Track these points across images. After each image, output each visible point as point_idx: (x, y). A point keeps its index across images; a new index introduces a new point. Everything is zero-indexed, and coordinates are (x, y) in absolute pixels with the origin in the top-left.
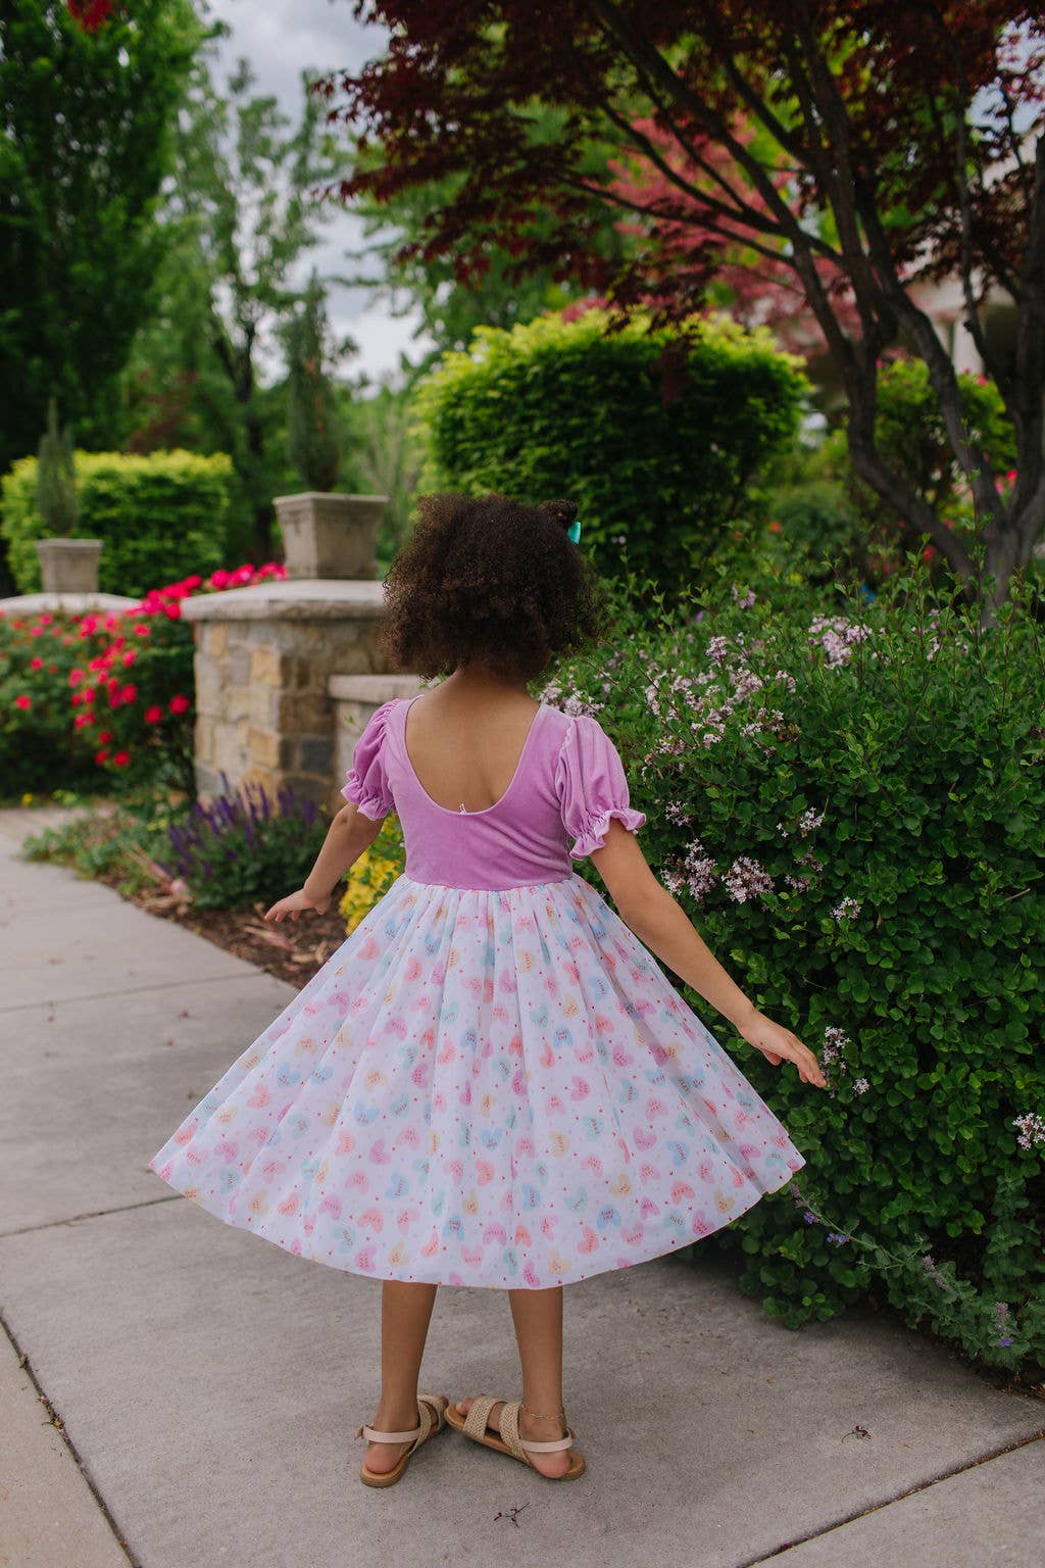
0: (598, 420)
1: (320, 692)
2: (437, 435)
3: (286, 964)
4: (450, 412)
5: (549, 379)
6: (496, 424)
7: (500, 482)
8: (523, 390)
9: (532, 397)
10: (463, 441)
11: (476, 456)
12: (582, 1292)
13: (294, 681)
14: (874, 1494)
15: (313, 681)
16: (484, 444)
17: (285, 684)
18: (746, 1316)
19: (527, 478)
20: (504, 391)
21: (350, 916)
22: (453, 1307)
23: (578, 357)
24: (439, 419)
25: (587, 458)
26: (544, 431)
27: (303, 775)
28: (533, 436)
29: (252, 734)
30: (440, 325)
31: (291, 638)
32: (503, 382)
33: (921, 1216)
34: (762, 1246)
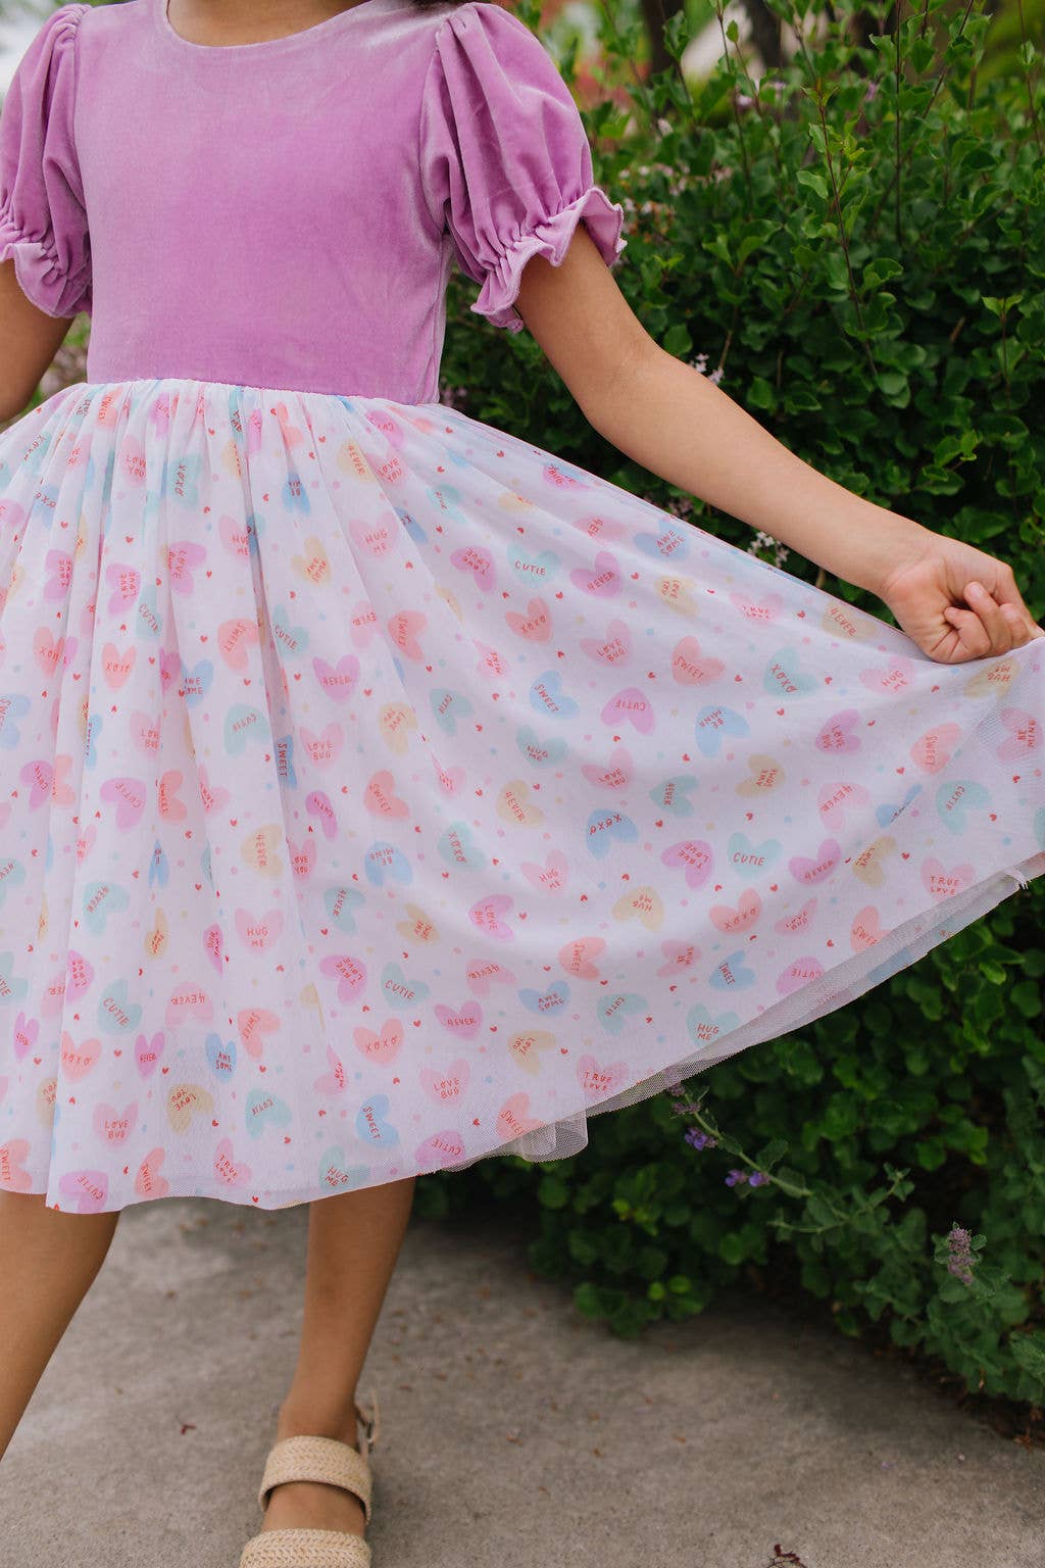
33: (863, 1136)
34: (574, 1194)
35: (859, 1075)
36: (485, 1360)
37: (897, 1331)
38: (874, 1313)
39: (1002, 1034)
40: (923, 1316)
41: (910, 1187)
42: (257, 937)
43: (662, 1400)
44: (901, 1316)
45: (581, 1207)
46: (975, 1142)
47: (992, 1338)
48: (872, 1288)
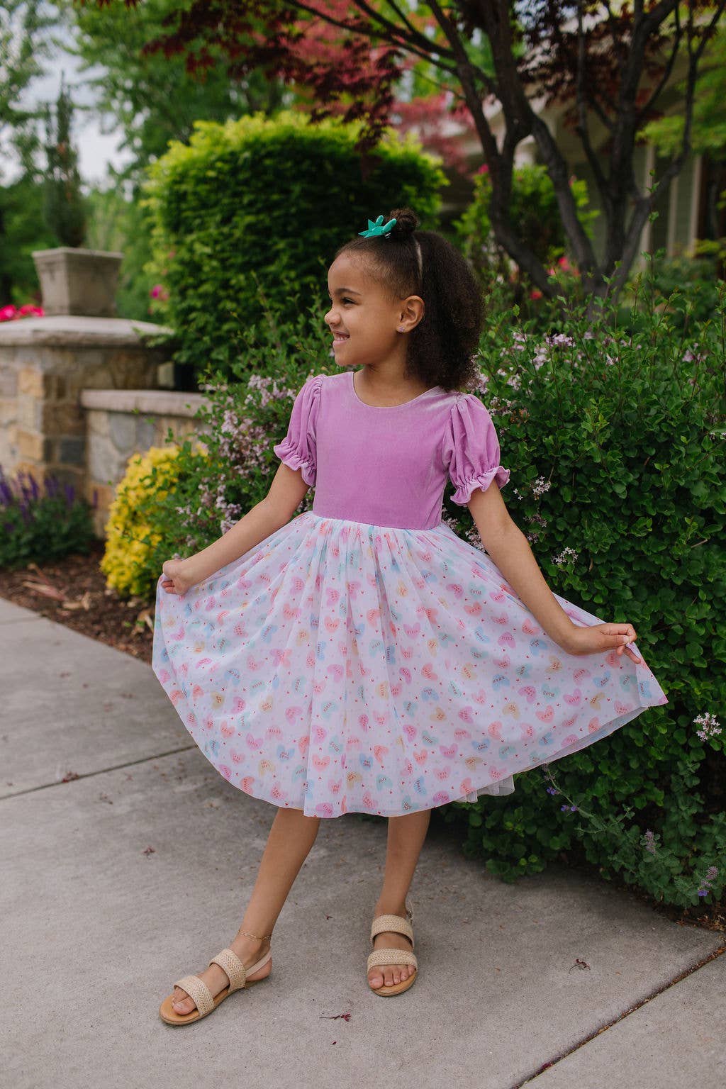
0: (294, 196)
1: (74, 402)
2: (165, 205)
3: (59, 611)
4: (176, 187)
5: (255, 164)
6: (213, 197)
7: (216, 242)
8: (234, 172)
9: (242, 176)
10: (185, 210)
11: (198, 221)
12: (341, 862)
13: (53, 395)
14: (604, 1015)
15: (69, 394)
16: (203, 212)
17: (47, 395)
18: (471, 874)
19: (239, 240)
20: (220, 171)
21: (110, 572)
22: (240, 880)
23: (278, 147)
24: (166, 193)
25: (285, 225)
26: (251, 204)
27: (61, 466)
28: (243, 207)
29: (20, 435)
30: (138, 142)
31: (51, 361)
32: (219, 165)
33: (612, 794)
34: (484, 821)
35: (609, 769)
36: (449, 892)
37: (626, 877)
38: (617, 869)
39: (670, 751)
40: (637, 871)
41: (633, 814)
42: (381, 721)
43: (526, 907)
44: (628, 871)
45: (489, 826)
46: (659, 796)
47: (666, 879)
48: (615, 858)
